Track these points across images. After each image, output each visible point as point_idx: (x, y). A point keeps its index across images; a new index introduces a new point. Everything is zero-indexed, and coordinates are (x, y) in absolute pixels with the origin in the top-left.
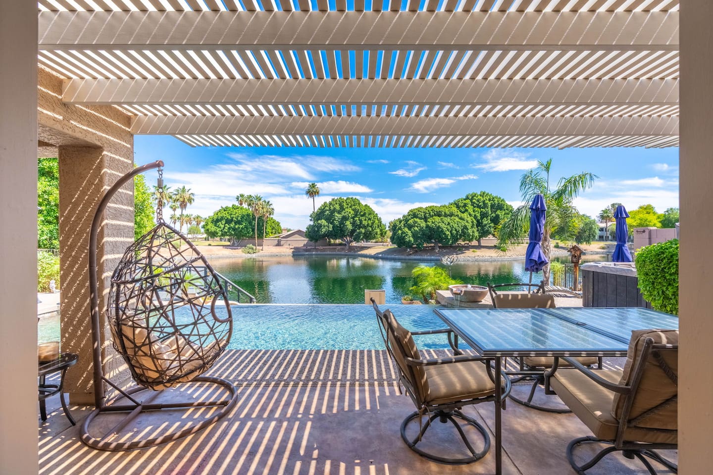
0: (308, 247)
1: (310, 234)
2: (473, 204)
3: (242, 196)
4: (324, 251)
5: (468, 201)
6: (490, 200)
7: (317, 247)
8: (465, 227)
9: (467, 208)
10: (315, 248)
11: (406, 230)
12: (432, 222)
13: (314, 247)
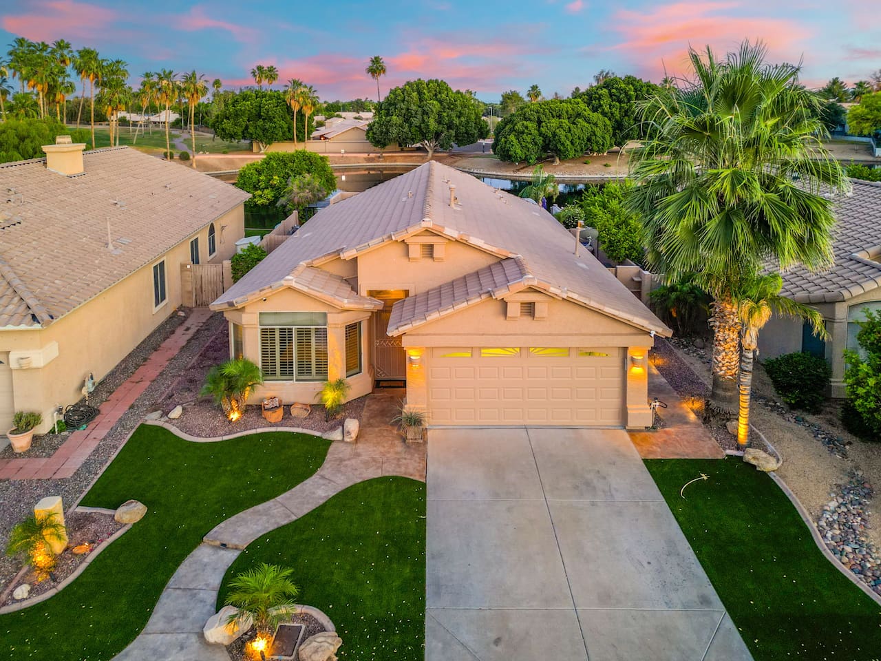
0: (371, 155)
1: (375, 136)
2: (611, 95)
3: (260, 68)
4: (395, 161)
5: (605, 91)
6: (636, 90)
7: (384, 155)
8: (594, 133)
9: (602, 103)
10: (384, 157)
11: (512, 137)
12: (547, 127)
13: (379, 155)
